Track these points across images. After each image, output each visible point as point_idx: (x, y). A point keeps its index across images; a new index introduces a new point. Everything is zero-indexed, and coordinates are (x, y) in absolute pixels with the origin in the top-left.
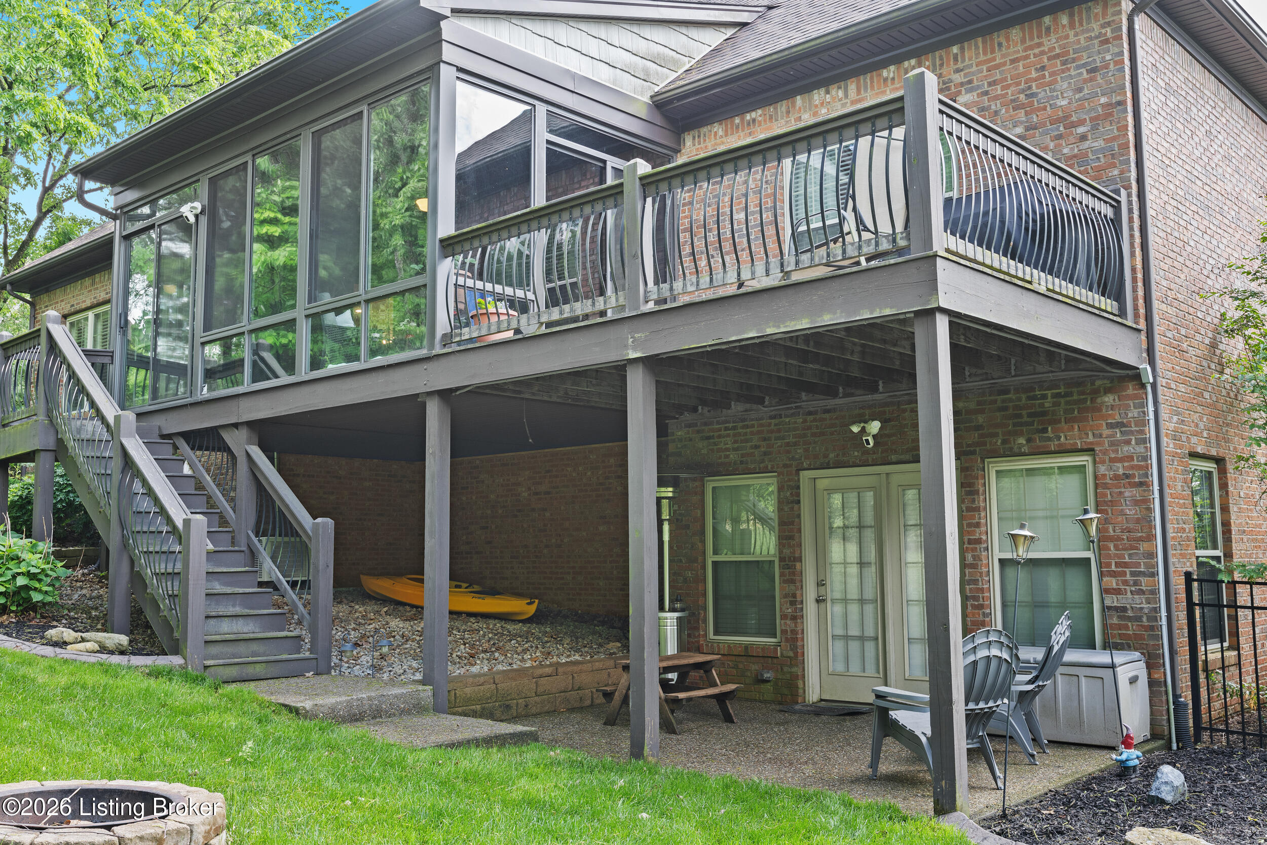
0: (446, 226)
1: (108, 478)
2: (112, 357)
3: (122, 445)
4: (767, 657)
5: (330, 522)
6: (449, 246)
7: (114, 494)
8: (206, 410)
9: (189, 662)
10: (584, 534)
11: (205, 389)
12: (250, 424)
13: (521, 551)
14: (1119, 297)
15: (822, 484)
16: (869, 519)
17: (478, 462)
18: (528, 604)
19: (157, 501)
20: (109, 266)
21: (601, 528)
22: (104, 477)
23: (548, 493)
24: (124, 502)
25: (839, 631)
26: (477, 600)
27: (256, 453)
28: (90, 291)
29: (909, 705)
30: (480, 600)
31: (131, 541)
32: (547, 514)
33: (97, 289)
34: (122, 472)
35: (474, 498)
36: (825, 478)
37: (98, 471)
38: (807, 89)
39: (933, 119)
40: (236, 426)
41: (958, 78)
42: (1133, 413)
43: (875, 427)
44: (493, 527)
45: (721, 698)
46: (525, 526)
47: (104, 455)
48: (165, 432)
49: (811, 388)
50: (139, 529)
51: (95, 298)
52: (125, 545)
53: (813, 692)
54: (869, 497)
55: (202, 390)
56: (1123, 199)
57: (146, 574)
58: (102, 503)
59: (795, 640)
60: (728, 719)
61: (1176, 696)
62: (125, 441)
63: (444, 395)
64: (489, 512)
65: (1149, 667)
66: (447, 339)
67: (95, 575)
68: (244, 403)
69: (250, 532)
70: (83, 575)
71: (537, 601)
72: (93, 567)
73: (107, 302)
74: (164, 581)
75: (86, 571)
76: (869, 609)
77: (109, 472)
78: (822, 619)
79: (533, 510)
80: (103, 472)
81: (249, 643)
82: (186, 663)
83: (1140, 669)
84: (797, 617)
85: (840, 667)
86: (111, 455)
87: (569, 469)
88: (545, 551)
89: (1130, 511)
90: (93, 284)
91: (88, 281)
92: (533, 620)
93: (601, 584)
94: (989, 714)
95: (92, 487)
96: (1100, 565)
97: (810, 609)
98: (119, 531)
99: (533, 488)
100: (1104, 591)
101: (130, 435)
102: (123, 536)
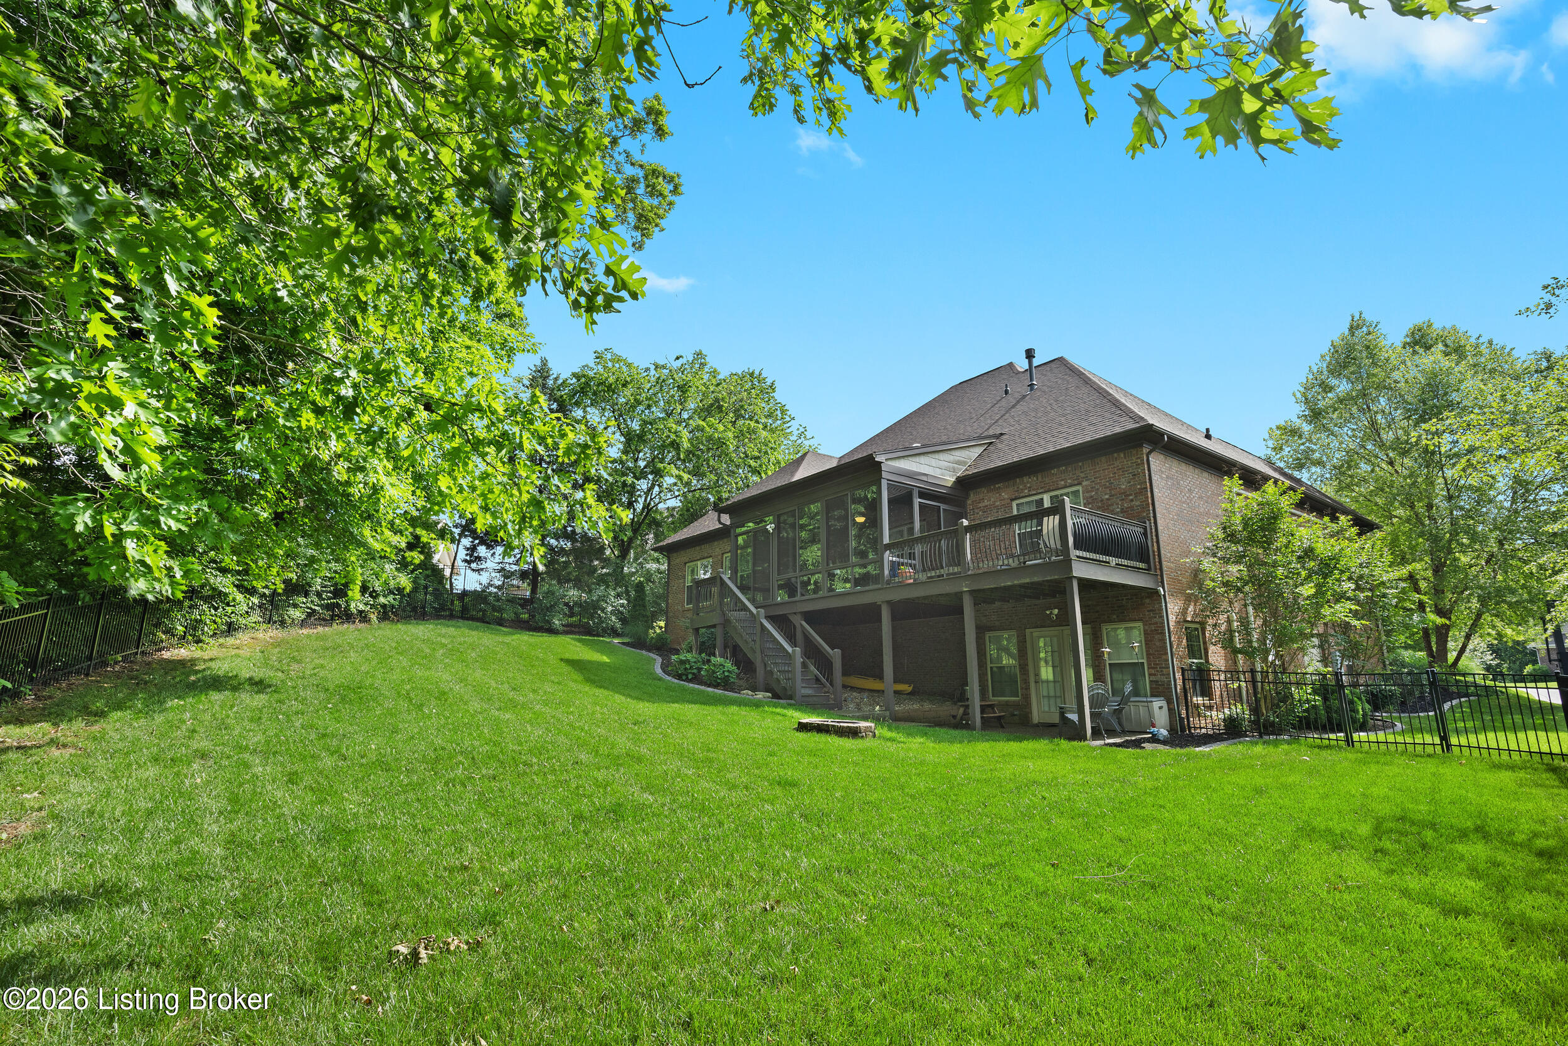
0: (886, 540)
4: (1016, 705)
6: (888, 547)
7: (758, 641)
12: (801, 613)
14: (1147, 561)
15: (1035, 634)
16: (1056, 649)
19: (778, 644)
25: (1045, 694)
27: (804, 623)
29: (1072, 712)
31: (767, 659)
36: (1036, 633)
37: (748, 632)
38: (1021, 476)
39: (1068, 512)
41: (1082, 475)
42: (1157, 606)
43: (1056, 611)
45: (999, 718)
49: (1030, 597)
53: (1036, 718)
54: (1055, 639)
56: (1148, 525)
57: (773, 672)
59: (1027, 698)
60: (1002, 727)
61: (1180, 715)
63: (888, 602)
65: (1168, 703)
66: (888, 582)
71: (913, 686)
76: (1058, 685)
78: (1037, 689)
80: (751, 633)
83: (1164, 703)
84: (1028, 688)
85: (1047, 709)
89: (1158, 644)
91: (698, 548)
92: (911, 693)
94: (1100, 714)
96: (1149, 664)
97: (1032, 685)
100: (1150, 675)
102: (762, 657)
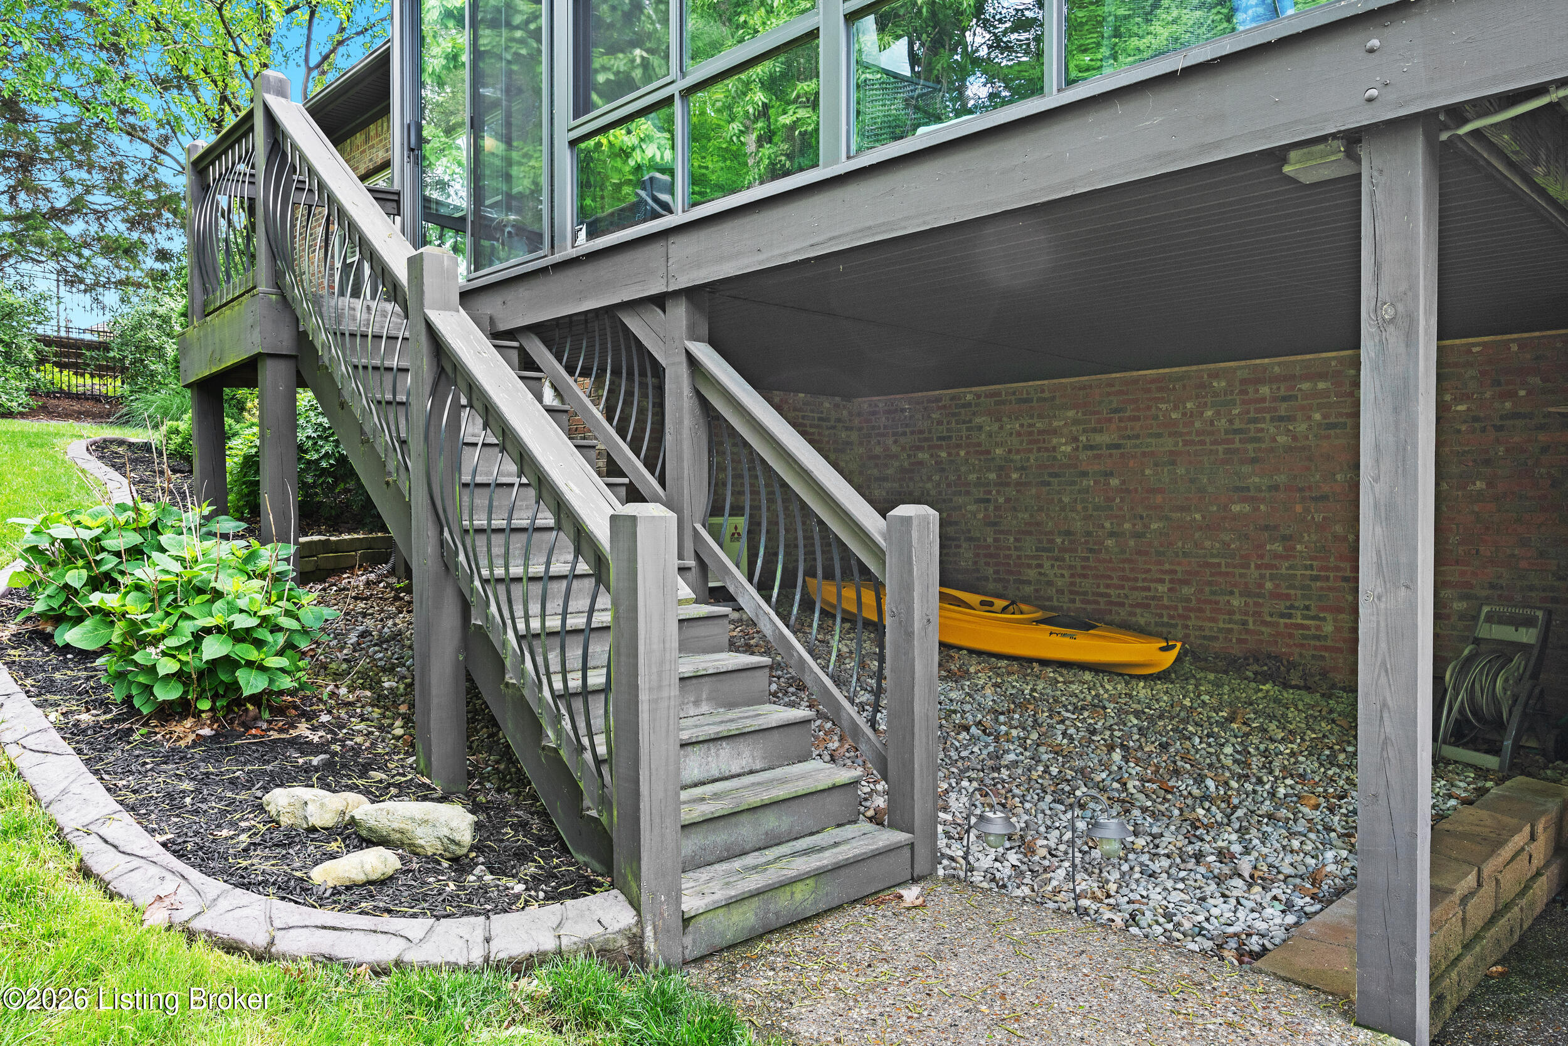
1: (401, 411)
2: (398, 202)
3: (430, 328)
5: (932, 514)
7: (416, 445)
8: (588, 273)
9: (647, 916)
10: (1198, 516)
11: (582, 235)
13: (1059, 540)
17: (969, 397)
18: (1162, 649)
19: (525, 460)
20: (386, 111)
21: (1236, 508)
22: (391, 411)
23: (1117, 446)
24: (441, 464)
26: (1059, 639)
27: (709, 356)
28: (364, 151)
30: (1067, 640)
31: (462, 557)
32: (1114, 482)
33: (373, 147)
34: (434, 393)
35: (962, 453)
37: (379, 396)
40: (660, 301)
44: (1001, 500)
46: (1066, 500)
47: (387, 364)
48: (503, 327)
50: (480, 522)
51: (371, 160)
52: (447, 564)
55: (575, 237)
57: (504, 643)
58: (391, 466)
62: (435, 316)
64: (992, 476)
67: (388, 585)
68: (679, 248)
69: (699, 527)
70: (368, 583)
71: (1179, 645)
72: (384, 568)
73: (386, 165)
74: (539, 650)
75: (372, 577)
77: (401, 398)
79: (1084, 474)
80: (389, 397)
81: (760, 814)
82: (640, 922)
86: (404, 364)
87: (1163, 406)
88: (1109, 542)
90: (367, 139)
93: (1235, 603)
95: (367, 429)
98: (431, 532)
99: (1083, 438)
101: (445, 307)
102: (442, 543)
